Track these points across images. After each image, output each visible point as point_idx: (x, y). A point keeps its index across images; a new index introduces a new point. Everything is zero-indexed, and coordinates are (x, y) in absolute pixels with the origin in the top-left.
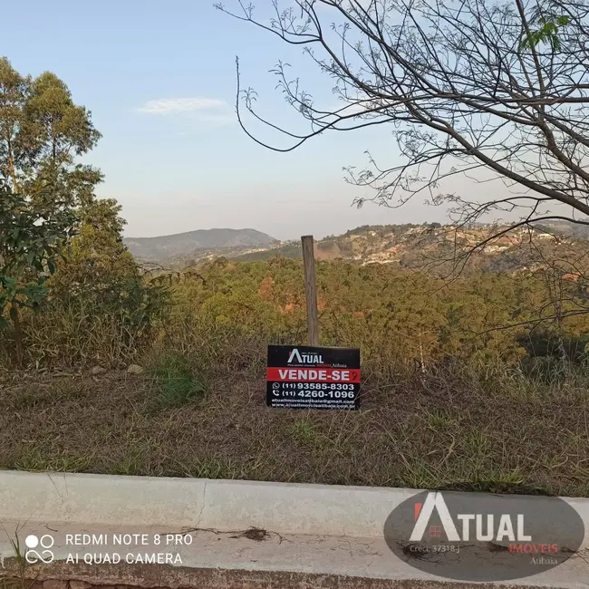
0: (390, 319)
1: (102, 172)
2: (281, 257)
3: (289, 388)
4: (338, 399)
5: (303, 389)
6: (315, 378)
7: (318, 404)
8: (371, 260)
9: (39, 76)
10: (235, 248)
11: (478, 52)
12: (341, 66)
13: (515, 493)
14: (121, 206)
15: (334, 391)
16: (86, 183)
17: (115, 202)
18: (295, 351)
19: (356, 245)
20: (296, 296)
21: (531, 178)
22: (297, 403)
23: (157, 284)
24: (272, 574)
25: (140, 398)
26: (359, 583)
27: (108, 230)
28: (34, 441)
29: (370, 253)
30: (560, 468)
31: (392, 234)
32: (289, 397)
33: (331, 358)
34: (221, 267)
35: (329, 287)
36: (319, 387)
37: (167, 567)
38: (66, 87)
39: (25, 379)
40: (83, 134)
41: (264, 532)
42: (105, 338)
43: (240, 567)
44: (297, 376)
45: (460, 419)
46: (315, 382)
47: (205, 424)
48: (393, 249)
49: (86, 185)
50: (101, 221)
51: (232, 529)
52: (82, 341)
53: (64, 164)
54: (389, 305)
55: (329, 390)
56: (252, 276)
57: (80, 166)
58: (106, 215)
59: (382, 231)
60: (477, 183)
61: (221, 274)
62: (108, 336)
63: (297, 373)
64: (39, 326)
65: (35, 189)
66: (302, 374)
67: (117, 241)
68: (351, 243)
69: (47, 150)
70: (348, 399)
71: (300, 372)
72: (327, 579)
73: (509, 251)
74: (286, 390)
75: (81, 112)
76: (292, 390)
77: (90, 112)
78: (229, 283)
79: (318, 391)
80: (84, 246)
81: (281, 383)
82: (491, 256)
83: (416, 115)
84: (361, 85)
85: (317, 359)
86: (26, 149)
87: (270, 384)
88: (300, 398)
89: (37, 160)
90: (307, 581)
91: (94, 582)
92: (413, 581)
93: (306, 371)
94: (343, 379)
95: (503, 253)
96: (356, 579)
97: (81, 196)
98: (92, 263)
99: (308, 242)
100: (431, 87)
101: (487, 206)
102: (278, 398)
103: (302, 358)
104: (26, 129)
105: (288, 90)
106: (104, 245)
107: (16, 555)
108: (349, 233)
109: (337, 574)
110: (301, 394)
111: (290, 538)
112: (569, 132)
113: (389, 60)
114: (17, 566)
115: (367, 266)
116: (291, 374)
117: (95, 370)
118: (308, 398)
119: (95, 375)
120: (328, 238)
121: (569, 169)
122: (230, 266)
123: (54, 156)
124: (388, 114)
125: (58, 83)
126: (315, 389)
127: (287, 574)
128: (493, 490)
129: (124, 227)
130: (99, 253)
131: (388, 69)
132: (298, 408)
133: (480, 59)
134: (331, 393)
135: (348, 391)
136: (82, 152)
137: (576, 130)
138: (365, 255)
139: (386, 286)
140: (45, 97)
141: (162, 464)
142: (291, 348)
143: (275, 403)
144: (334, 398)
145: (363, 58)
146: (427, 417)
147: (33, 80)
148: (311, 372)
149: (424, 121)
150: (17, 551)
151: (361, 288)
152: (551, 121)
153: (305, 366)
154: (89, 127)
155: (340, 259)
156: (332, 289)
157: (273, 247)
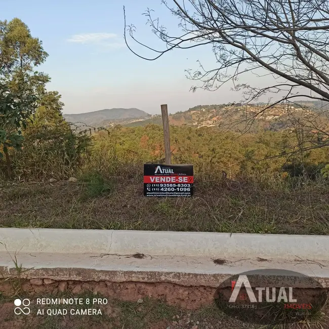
0: (213, 158)
1: (50, 76)
2: (152, 124)
3: (156, 187)
4: (182, 192)
5: (163, 187)
6: (170, 181)
7: (171, 194)
8: (202, 125)
9: (11, 20)
10: (126, 119)
11: (259, 2)
12: (183, 12)
13: (272, 233)
14: (61, 95)
15: (180, 188)
16: (40, 82)
17: (57, 93)
18: (159, 167)
19: (194, 117)
20: (161, 146)
21: (288, 74)
22: (160, 194)
23: (83, 134)
24: (147, 273)
25: (76, 193)
26: (191, 276)
27: (54, 109)
28: (21, 214)
29: (202, 121)
30: (296, 222)
31: (214, 110)
32: (156, 191)
33: (178, 171)
34: (118, 130)
35: (179, 141)
36: (171, 185)
37: (94, 271)
38: (27, 27)
39: (14, 185)
40: (38, 54)
41: (143, 255)
42: (55, 163)
43: (131, 269)
44: (160, 180)
45: (246, 201)
46: (170, 183)
47: (111, 205)
48: (215, 119)
49: (40, 84)
50: (50, 104)
51: (127, 254)
52: (43, 165)
53: (28, 72)
54: (213, 150)
55: (177, 187)
56: (136, 135)
57: (37, 72)
58: (53, 100)
59: (209, 108)
60: (258, 77)
61: (118, 133)
62: (57, 162)
63: (160, 179)
64: (19, 158)
65: (12, 86)
66: (163, 179)
67: (59, 115)
68: (191, 116)
69: (17, 63)
70: (187, 191)
71: (161, 178)
72: (175, 275)
73: (279, 118)
74: (154, 187)
75: (36, 41)
76: (157, 187)
77: (41, 41)
78: (123, 139)
79: (171, 188)
80: (41, 118)
81: (151, 184)
82: (269, 122)
83: (225, 39)
84: (194, 22)
85: (171, 171)
86: (5, 63)
87: (145, 184)
88: (162, 191)
89: (12, 69)
90: (165, 276)
91: (56, 279)
92: (218, 275)
93: (164, 178)
94: (184, 181)
95: (276, 119)
96: (189, 274)
97: (38, 90)
98: (46, 128)
99: (164, 108)
100: (232, 22)
101: (264, 90)
102: (150, 192)
103: (162, 171)
104: (5, 51)
105: (153, 25)
106: (52, 118)
107: (15, 267)
108: (190, 110)
109: (180, 272)
110: (162, 189)
111: (156, 257)
112: (308, 47)
113: (210, 8)
114: (16, 272)
115: (200, 128)
116: (157, 179)
117: (51, 180)
118: (166, 192)
119: (52, 183)
120: (178, 113)
121: (309, 68)
122: (123, 129)
123: (22, 67)
124: (209, 39)
125: (23, 25)
126: (169, 187)
127: (155, 273)
128: (260, 232)
129: (63, 107)
130: (49, 122)
131: (209, 13)
132: (161, 197)
133: (261, 7)
134: (178, 189)
135: (187, 188)
136: (38, 65)
137: (312, 46)
138: (199, 122)
139: (211, 139)
140: (15, 33)
141: (89, 224)
142: (156, 166)
143: (148, 194)
144: (180, 191)
145: (195, 6)
146: (228, 200)
147: (8, 23)
148: (167, 178)
149: (230, 43)
150: (16, 264)
151: (197, 141)
152: (298, 41)
153: (164, 175)
154: (41, 50)
155: (185, 124)
156: (181, 142)
157: (147, 118)
